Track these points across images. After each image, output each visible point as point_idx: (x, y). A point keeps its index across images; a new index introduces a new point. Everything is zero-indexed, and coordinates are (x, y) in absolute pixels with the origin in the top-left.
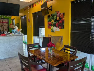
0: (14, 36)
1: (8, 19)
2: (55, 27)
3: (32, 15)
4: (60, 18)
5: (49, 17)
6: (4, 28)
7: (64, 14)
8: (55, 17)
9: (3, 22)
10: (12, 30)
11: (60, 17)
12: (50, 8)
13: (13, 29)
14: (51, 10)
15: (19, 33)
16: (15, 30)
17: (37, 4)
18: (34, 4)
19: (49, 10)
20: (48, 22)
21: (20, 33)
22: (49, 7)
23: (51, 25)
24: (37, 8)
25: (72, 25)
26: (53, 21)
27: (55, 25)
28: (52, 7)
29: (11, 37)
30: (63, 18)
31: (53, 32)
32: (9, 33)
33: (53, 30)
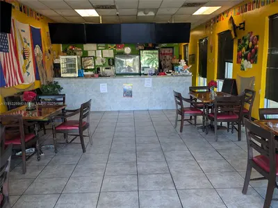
0: (177, 76)
2: (246, 61)
3: (217, 38)
4: (253, 45)
5: (239, 41)
7: (258, 36)
8: (247, 43)
9: (164, 54)
10: (175, 68)
11: (253, 42)
12: (242, 26)
13: (178, 65)
14: (244, 29)
15: (186, 72)
16: (180, 67)
17: (225, 15)
18: (220, 15)
19: (240, 29)
20: (238, 51)
21: (188, 71)
22: (240, 24)
24: (224, 25)
26: (244, 49)
27: (246, 58)
28: (244, 23)
29: (172, 78)
30: (256, 44)
31: (244, 70)
32: (171, 71)
33: (242, 66)
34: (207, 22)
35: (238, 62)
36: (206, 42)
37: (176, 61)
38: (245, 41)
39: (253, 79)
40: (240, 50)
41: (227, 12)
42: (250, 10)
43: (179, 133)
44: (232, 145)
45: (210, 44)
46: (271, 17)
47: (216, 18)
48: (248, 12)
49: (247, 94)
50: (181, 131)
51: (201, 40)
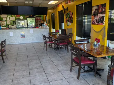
0: (43, 28)
1: (41, 17)
3: (58, 13)
4: (71, 16)
5: (66, 15)
6: (38, 23)
7: (72, 13)
8: (69, 15)
9: (37, 19)
12: (67, 9)
13: (44, 24)
14: (67, 10)
16: (44, 25)
17: (61, 4)
19: (66, 10)
20: (66, 19)
21: (48, 26)
23: (67, 21)
24: (60, 8)
25: (77, 20)
26: (68, 18)
27: (69, 21)
28: (67, 8)
29: (41, 29)
31: (68, 26)
32: (41, 26)
33: (68, 24)
34: (54, 7)
35: (66, 23)
36: (54, 15)
37: (42, 22)
38: (68, 15)
39: (72, 29)
40: (66, 18)
41: (61, 3)
42: (69, 3)
43: (46, 51)
44: (65, 54)
45: (55, 15)
46: (77, 6)
47: (57, 5)
48: (69, 4)
49: (70, 35)
50: (46, 50)
51: (52, 14)
